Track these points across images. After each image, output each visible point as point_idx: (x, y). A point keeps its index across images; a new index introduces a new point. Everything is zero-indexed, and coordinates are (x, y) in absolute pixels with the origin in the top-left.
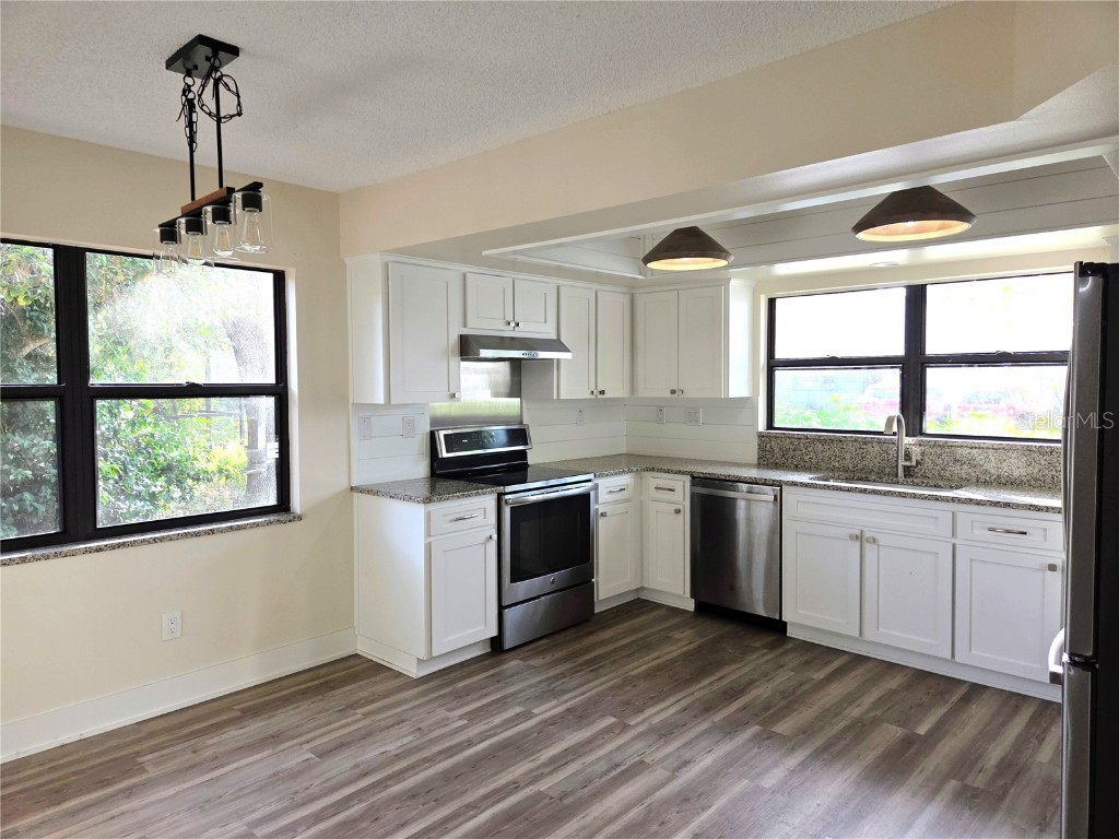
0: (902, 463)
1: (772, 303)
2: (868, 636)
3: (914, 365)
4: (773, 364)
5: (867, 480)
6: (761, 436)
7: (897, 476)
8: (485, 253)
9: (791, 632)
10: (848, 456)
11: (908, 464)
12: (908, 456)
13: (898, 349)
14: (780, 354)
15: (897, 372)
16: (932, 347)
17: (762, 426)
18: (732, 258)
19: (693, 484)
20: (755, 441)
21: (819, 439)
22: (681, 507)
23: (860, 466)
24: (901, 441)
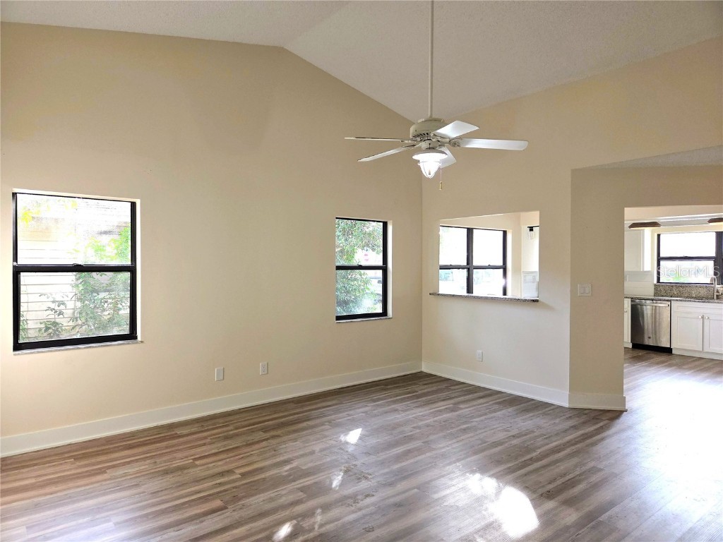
0: (715, 294)
1: (659, 236)
2: (705, 350)
3: (719, 259)
4: (659, 259)
6: (655, 285)
7: (714, 298)
9: (674, 352)
10: (693, 292)
11: (718, 294)
12: (718, 292)
13: (713, 254)
14: (662, 255)
17: (655, 282)
19: (632, 301)
20: (653, 287)
21: (681, 286)
24: (715, 286)
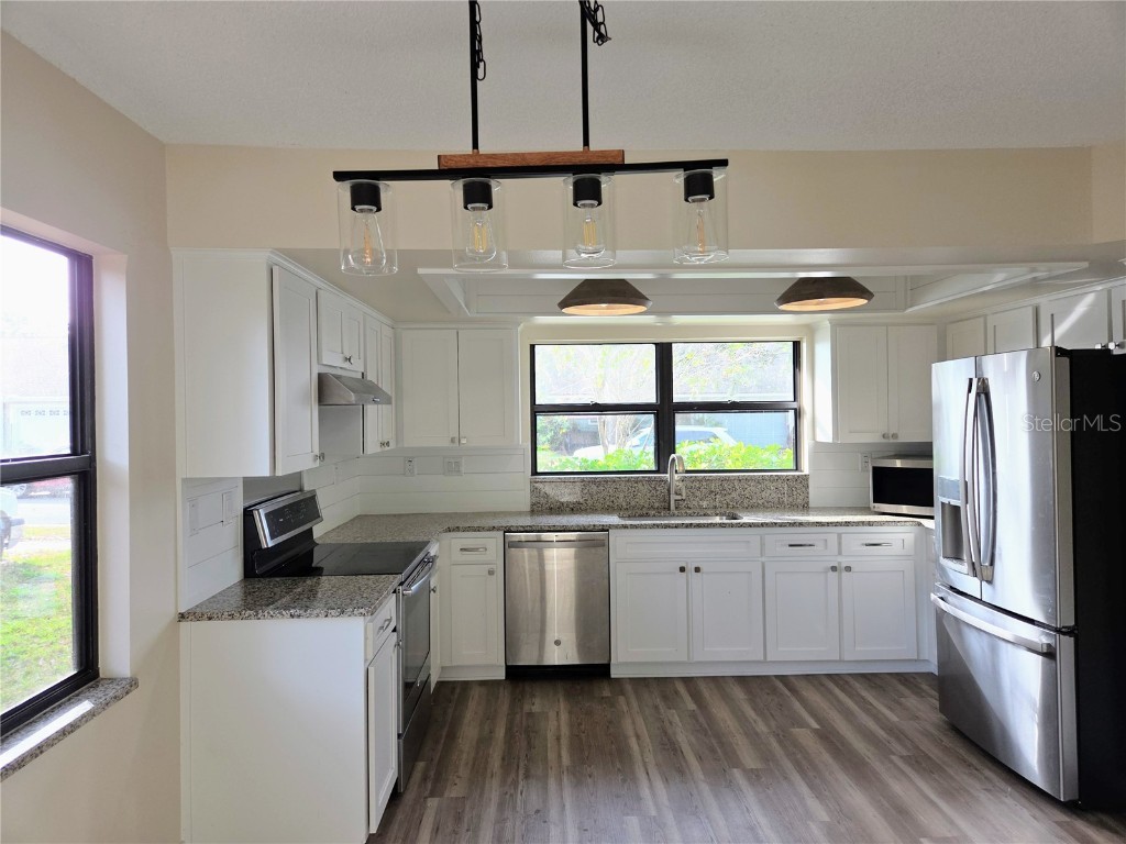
0: (674, 497)
1: (532, 349)
3: (665, 411)
5: (647, 516)
6: (529, 482)
7: (669, 509)
8: (421, 271)
10: (622, 495)
11: (679, 497)
12: (680, 491)
13: (649, 396)
15: (651, 417)
16: (678, 396)
18: (650, 304)
20: (527, 488)
21: (594, 481)
22: (494, 567)
23: (633, 503)
24: (673, 478)
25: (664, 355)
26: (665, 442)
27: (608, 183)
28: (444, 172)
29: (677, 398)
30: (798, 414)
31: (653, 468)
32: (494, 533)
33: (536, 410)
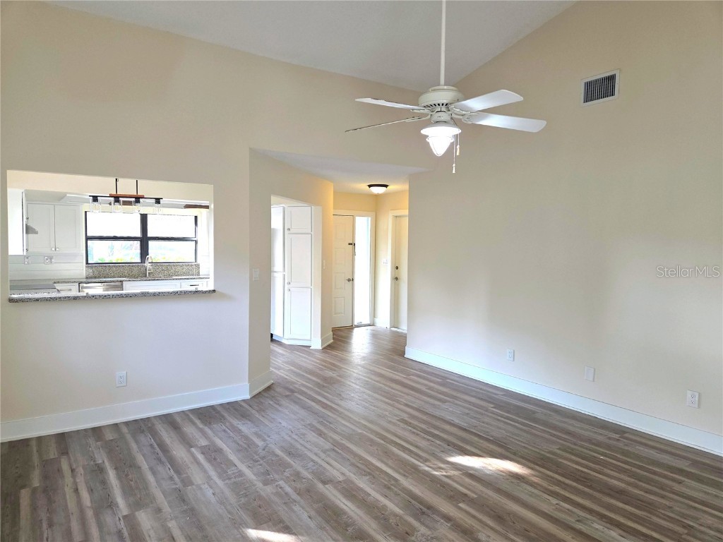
0: (148, 272)
1: (86, 213)
3: (144, 240)
7: (146, 276)
10: (126, 272)
11: (150, 271)
13: (139, 234)
15: (139, 242)
21: (114, 266)
23: (131, 274)
24: (147, 265)
25: (144, 218)
26: (144, 252)
27: (141, 200)
28: (111, 196)
29: (149, 235)
30: (196, 242)
31: (139, 261)
32: (74, 284)
33: (88, 238)
